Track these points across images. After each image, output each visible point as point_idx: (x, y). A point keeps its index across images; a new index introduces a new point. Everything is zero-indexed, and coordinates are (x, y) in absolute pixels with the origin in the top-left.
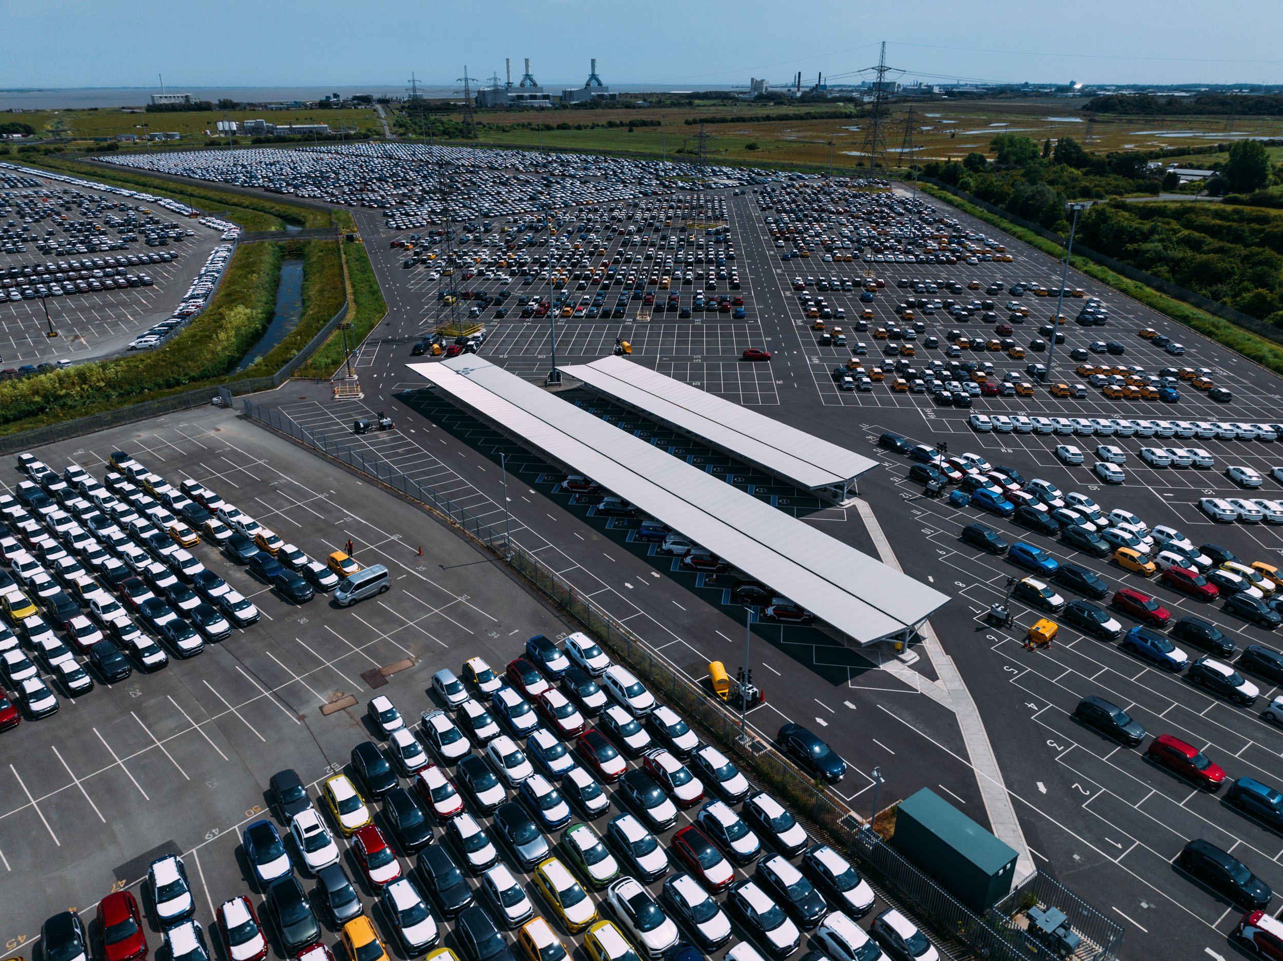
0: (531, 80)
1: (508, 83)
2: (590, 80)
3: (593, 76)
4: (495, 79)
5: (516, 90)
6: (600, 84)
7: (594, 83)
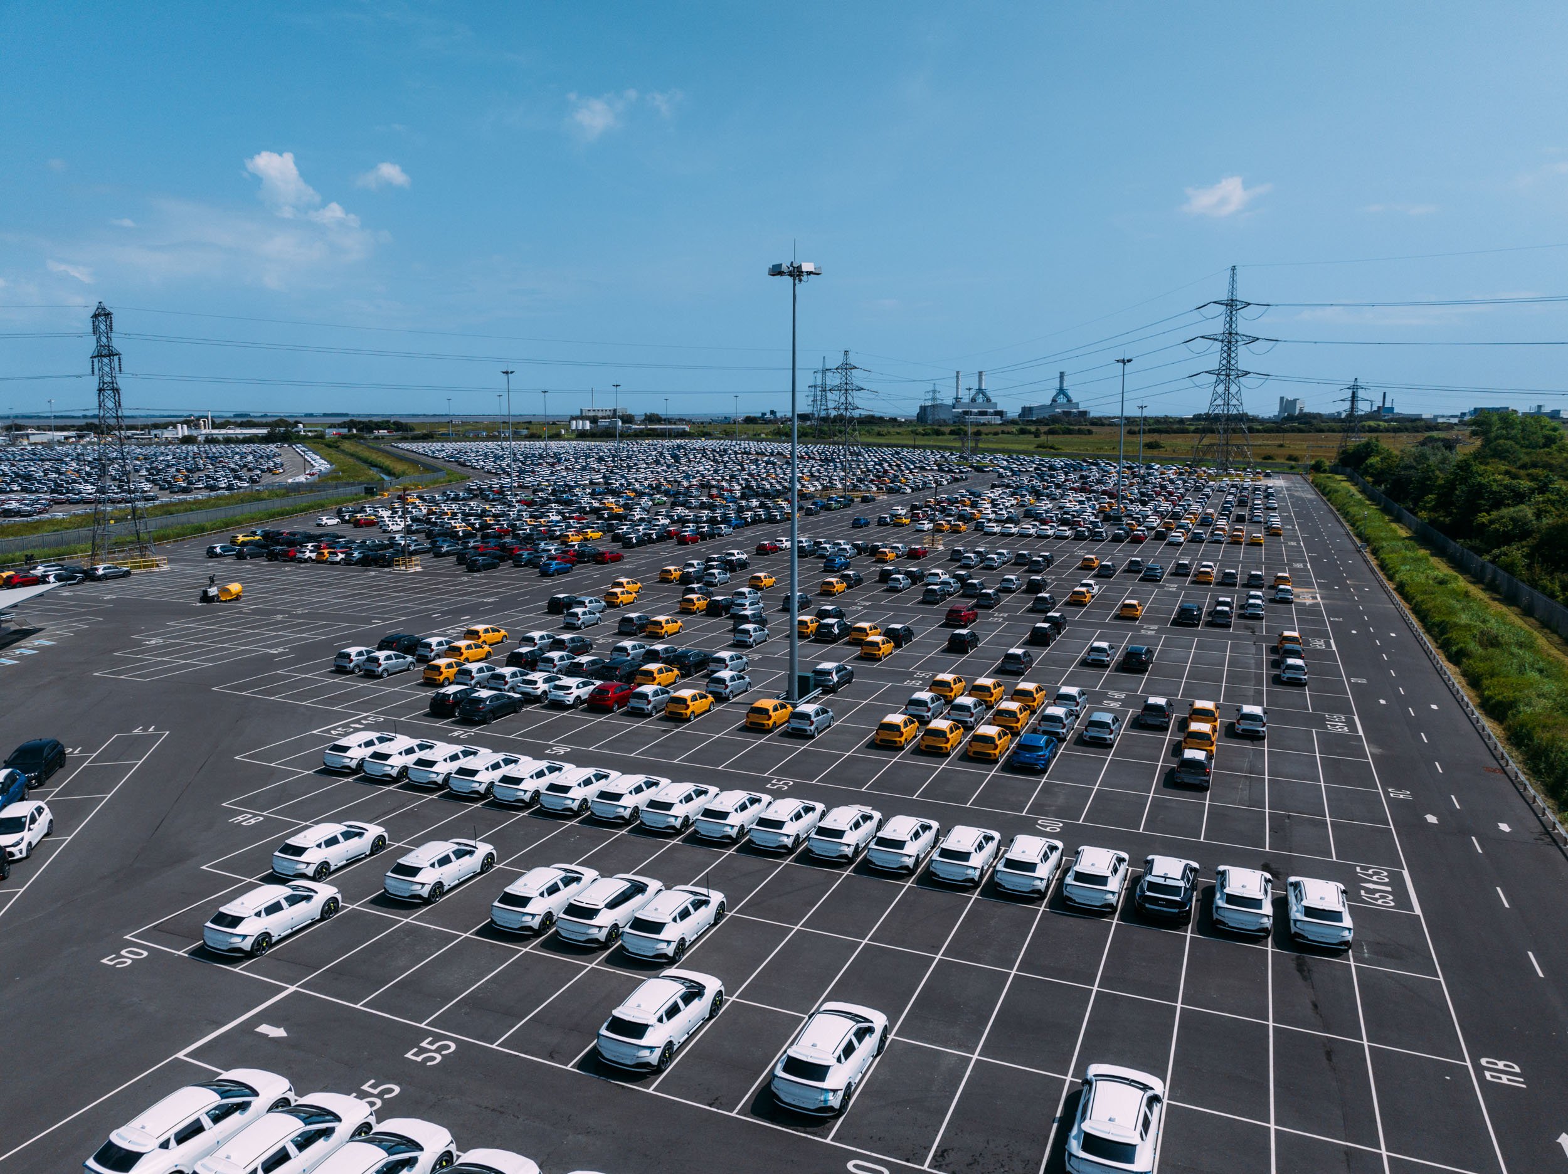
0: (984, 394)
1: (956, 398)
2: (1057, 395)
3: (1062, 391)
4: (934, 392)
5: (965, 405)
6: (1069, 400)
7: (1062, 400)
